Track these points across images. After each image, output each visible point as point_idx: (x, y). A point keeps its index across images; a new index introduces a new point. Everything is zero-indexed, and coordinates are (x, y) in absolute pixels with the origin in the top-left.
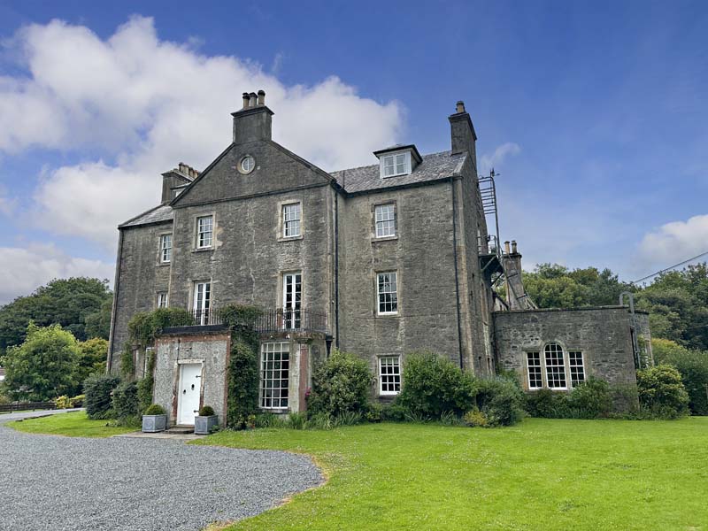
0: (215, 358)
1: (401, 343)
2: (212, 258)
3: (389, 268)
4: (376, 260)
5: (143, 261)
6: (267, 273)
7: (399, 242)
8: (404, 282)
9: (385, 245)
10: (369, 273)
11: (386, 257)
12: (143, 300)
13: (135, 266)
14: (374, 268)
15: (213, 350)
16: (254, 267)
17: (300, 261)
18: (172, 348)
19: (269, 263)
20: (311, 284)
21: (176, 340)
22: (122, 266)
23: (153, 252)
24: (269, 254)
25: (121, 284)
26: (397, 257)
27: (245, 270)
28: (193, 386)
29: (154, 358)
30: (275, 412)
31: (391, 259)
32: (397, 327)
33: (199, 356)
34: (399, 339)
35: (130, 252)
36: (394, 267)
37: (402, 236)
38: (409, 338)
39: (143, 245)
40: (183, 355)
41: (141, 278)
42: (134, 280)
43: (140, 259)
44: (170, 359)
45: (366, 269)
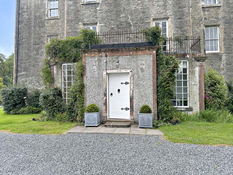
0: (142, 69)
1: (223, 69)
2: (98, 9)
3: (215, 24)
4: (205, 19)
5: (35, 16)
6: (142, 19)
7: (222, 8)
8: (225, 33)
9: (212, 10)
10: (200, 26)
11: (212, 17)
12: (37, 41)
13: (30, 19)
14: (204, 23)
15: (140, 62)
16: (131, 15)
17: (168, 11)
18: (100, 61)
19: (143, 13)
20: (177, 28)
21: (103, 54)
22: (20, 19)
23: (43, 10)
24: (142, 6)
25: (20, 30)
26: (220, 17)
27: (124, 17)
28: (119, 90)
29: (83, 69)
30: (180, 109)
31: (216, 18)
32: (221, 59)
33: (127, 67)
34: (222, 66)
35: (25, 10)
36: (218, 23)
37: (224, 4)
38: (228, 66)
39: (35, 5)
40: (111, 66)
41: (35, 27)
42: (30, 28)
43: (33, 14)
44: (99, 69)
45: (199, 24)
